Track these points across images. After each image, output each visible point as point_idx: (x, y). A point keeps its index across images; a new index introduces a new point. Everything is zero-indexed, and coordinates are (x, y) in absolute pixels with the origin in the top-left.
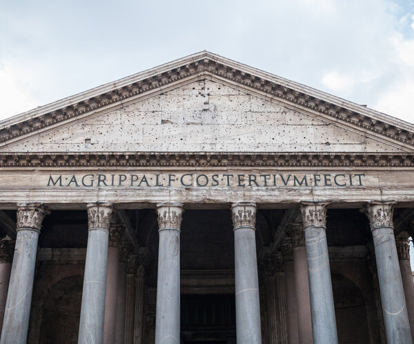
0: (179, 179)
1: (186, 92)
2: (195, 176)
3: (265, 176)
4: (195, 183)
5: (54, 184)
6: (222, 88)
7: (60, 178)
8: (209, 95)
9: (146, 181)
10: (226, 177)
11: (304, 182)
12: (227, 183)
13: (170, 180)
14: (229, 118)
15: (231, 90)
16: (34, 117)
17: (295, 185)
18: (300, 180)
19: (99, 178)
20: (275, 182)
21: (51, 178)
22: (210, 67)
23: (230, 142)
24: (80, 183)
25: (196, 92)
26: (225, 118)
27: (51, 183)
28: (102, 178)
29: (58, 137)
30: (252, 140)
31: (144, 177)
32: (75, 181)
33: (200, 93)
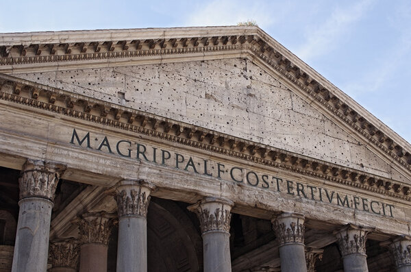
0: (229, 172)
1: (228, 67)
2: (245, 172)
3: (311, 188)
4: (245, 181)
5: (80, 143)
6: (264, 75)
7: (88, 136)
8: (251, 78)
9: (193, 165)
10: (275, 180)
11: (346, 203)
12: (276, 188)
13: (219, 171)
14: (274, 112)
15: (272, 80)
16: (63, 42)
17: (338, 204)
18: (343, 200)
19: (138, 149)
20: (320, 196)
21: (75, 133)
22: (255, 46)
23: (276, 139)
24: (114, 149)
25: (238, 71)
26: (270, 111)
27: (75, 140)
28: (142, 149)
29: (81, 79)
30: (296, 144)
31: (191, 160)
32: (108, 145)
33: (242, 73)
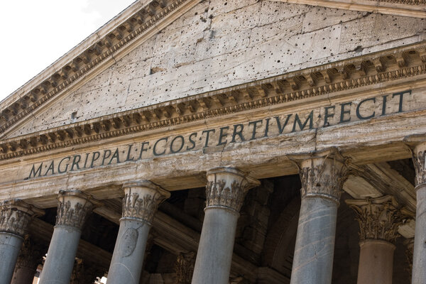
0: (152, 148)
1: (186, 21)
2: (171, 139)
3: (255, 123)
4: (168, 150)
5: (35, 175)
7: (41, 166)
8: (211, 17)
9: (118, 156)
10: (206, 134)
11: (308, 123)
12: (205, 143)
13: (142, 150)
14: (227, 44)
15: (239, 1)
17: (293, 130)
18: (303, 120)
19: (74, 160)
20: (267, 130)
21: (33, 168)
23: (221, 79)
24: (56, 169)
25: (197, 18)
26: (221, 46)
27: (32, 174)
28: (77, 159)
29: (49, 117)
30: (251, 70)
31: (117, 151)
32: (53, 168)
33: (201, 18)
